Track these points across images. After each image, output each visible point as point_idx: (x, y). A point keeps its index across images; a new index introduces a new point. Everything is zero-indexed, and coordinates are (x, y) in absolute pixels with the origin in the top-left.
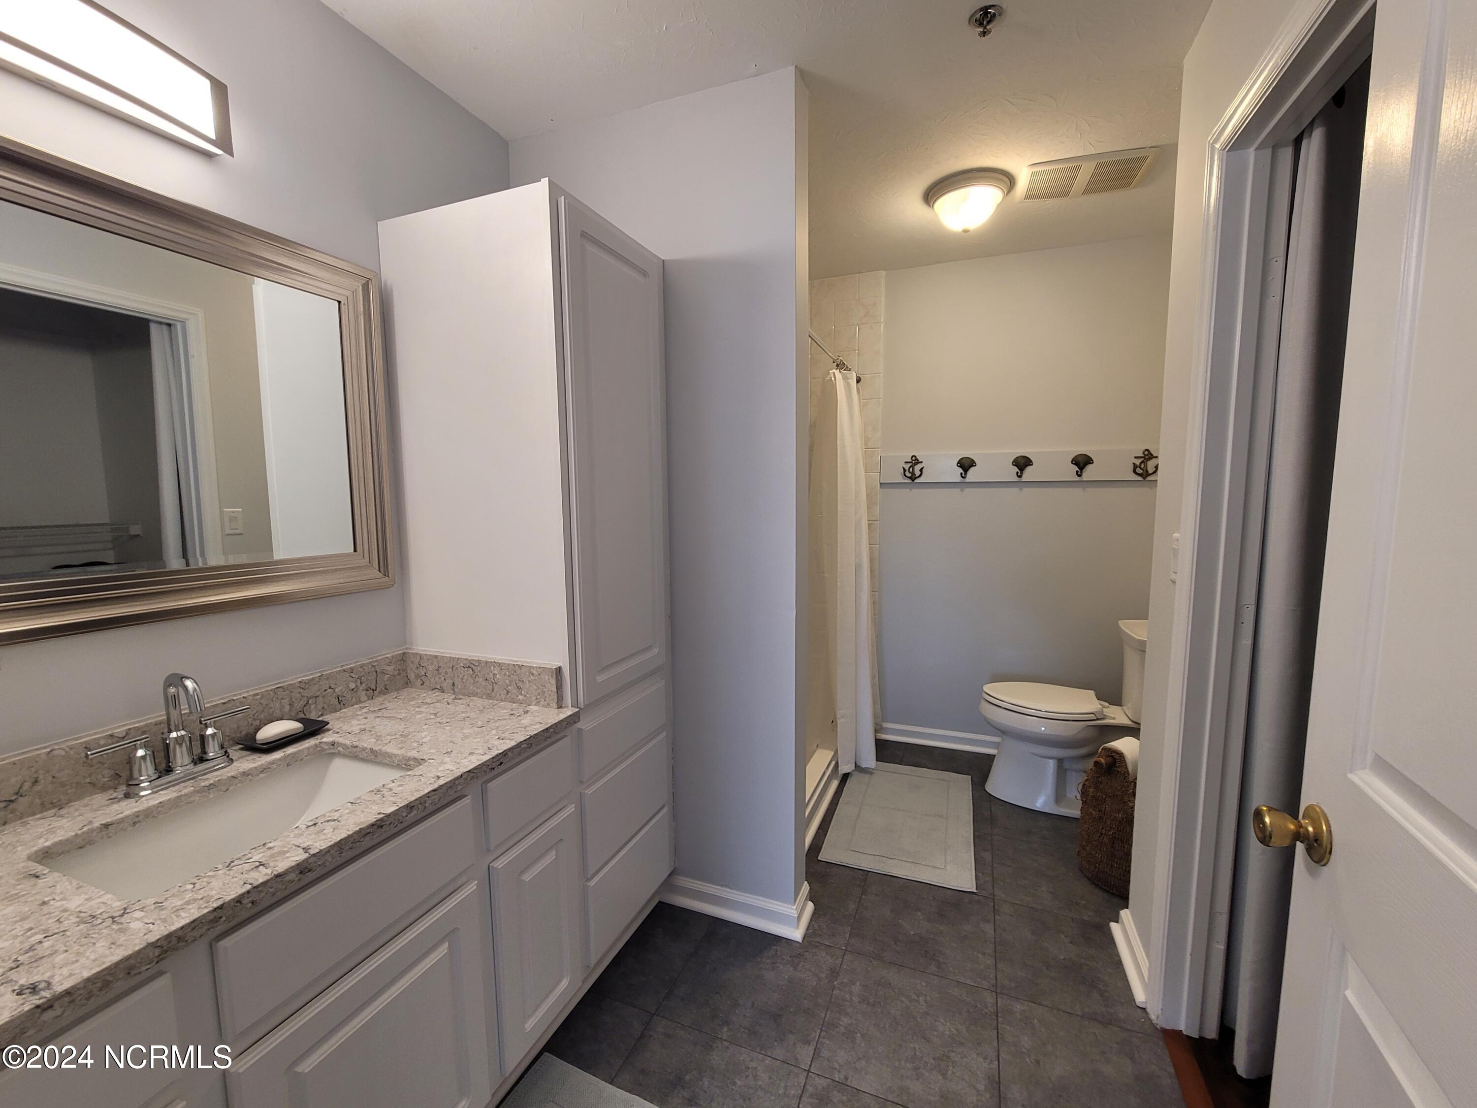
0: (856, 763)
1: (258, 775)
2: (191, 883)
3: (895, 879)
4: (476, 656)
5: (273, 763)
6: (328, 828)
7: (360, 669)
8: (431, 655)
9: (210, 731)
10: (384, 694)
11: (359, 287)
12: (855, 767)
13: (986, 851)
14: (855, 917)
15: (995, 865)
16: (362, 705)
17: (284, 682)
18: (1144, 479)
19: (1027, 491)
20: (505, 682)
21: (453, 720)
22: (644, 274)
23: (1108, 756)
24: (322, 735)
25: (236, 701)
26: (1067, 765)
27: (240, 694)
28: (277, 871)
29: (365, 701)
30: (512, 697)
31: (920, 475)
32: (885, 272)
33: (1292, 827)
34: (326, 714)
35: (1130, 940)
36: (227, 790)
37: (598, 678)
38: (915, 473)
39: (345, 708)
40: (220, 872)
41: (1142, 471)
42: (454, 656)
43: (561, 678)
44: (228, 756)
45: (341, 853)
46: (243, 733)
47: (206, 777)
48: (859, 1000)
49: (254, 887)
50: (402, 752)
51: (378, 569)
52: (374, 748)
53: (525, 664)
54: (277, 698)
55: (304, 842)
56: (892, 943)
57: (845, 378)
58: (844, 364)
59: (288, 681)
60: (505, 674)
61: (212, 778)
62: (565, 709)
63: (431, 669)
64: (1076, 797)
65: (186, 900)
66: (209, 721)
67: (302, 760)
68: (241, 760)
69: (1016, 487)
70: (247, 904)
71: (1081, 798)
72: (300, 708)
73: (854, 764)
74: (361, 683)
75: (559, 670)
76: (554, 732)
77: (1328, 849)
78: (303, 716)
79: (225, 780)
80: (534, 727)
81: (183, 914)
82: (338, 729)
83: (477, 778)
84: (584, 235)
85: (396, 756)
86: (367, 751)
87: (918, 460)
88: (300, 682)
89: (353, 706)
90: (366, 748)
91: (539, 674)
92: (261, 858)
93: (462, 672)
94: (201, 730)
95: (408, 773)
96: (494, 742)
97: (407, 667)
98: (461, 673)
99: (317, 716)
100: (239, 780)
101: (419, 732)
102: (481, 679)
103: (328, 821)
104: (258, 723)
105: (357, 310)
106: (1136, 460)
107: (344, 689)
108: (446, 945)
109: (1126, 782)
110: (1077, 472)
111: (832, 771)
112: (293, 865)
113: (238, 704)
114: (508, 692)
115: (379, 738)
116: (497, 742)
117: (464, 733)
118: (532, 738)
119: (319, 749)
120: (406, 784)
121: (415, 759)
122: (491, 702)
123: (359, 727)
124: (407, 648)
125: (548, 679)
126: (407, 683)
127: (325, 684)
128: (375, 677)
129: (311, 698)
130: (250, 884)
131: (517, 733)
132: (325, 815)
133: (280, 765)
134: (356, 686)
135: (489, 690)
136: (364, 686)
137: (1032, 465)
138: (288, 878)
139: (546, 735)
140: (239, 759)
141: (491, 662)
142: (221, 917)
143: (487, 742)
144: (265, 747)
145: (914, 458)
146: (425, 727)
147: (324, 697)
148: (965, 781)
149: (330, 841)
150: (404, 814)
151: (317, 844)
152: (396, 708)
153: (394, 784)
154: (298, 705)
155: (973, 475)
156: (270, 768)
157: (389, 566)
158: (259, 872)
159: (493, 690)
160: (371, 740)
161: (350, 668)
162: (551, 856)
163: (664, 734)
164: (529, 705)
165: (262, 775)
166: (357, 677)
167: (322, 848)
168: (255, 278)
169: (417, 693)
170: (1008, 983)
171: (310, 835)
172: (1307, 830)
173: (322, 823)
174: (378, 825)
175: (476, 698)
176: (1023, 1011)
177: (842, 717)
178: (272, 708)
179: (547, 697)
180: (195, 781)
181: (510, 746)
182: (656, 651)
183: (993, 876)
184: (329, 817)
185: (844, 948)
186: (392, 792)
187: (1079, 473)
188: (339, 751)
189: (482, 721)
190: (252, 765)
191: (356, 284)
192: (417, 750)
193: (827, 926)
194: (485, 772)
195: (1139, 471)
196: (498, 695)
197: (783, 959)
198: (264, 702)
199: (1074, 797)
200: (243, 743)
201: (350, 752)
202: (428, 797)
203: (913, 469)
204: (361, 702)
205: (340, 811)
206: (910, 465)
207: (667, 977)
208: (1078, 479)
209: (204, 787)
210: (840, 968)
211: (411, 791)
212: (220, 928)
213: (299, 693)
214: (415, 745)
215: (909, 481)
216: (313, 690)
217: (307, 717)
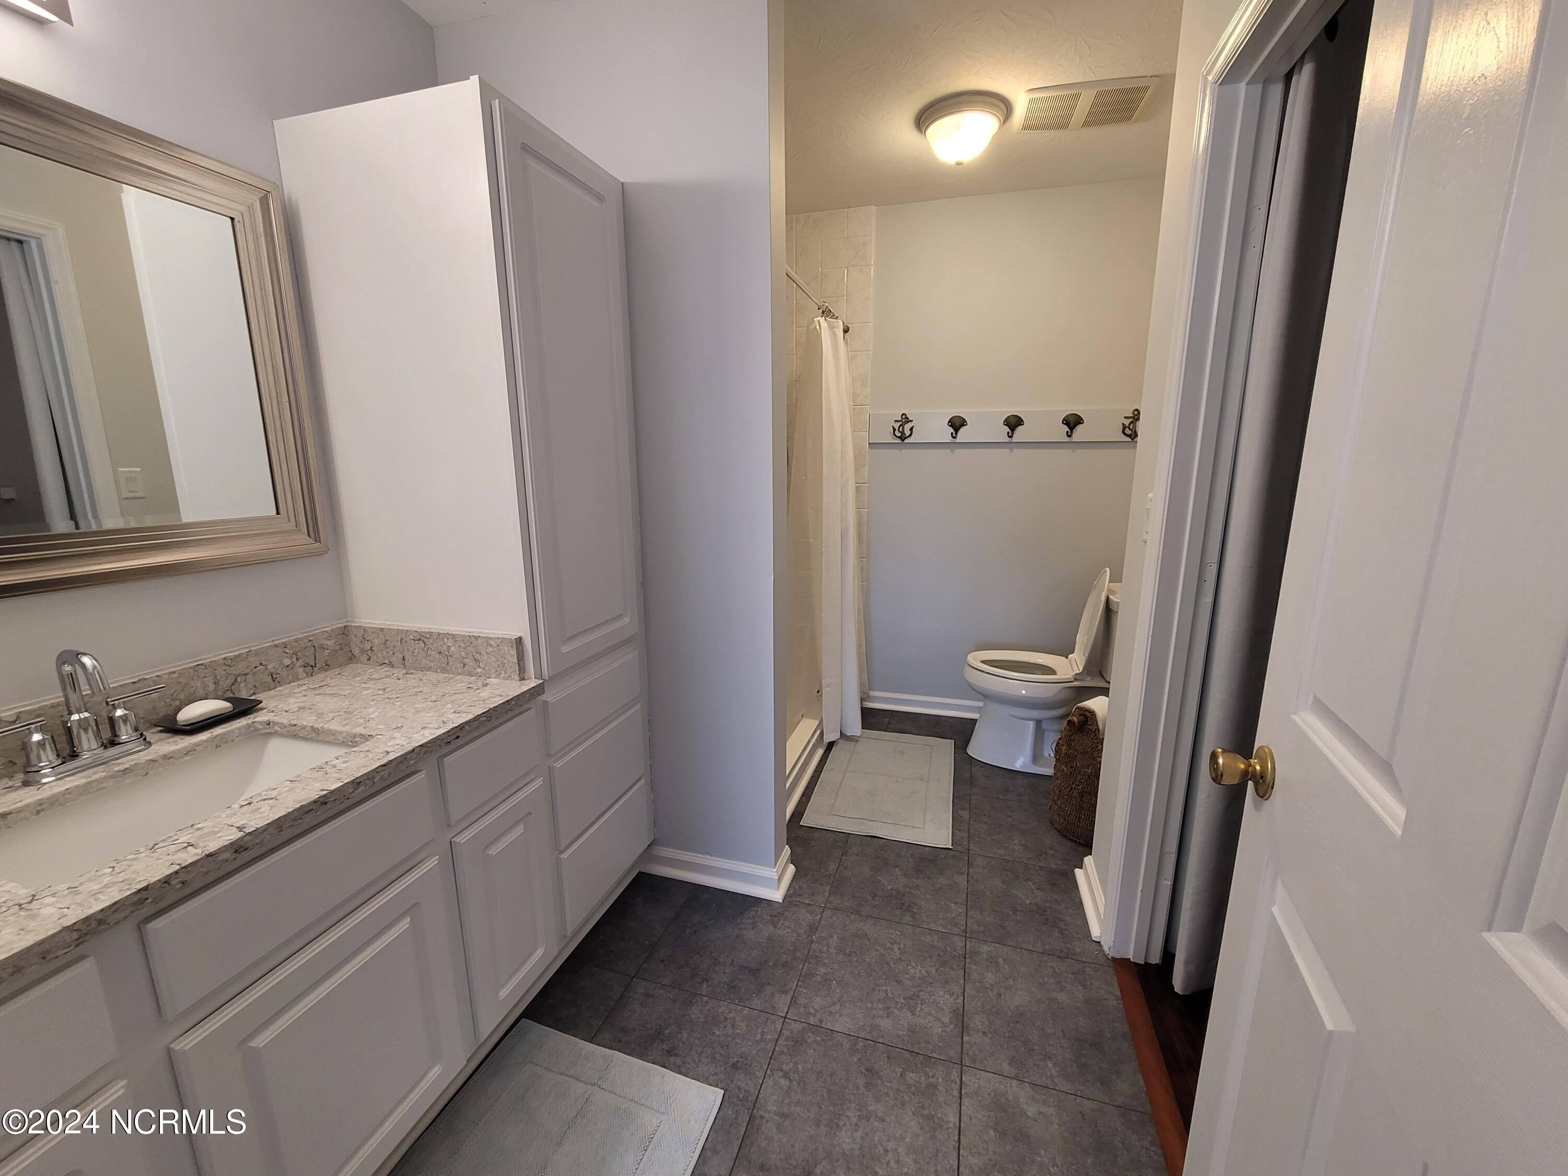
0: (841, 732)
1: (181, 757)
2: (110, 867)
3: (876, 839)
4: (426, 628)
5: (199, 744)
6: (265, 807)
7: (294, 644)
8: (376, 628)
9: (119, 713)
10: (326, 670)
11: (256, 201)
12: (841, 734)
13: (965, 809)
14: (835, 877)
15: (972, 822)
16: (300, 682)
17: (205, 659)
18: (1133, 440)
19: (1017, 451)
20: (461, 655)
21: (403, 695)
22: (600, 198)
23: (1081, 715)
24: (255, 714)
25: (148, 680)
26: (1045, 725)
27: (153, 672)
28: (208, 850)
29: (304, 678)
30: (470, 670)
31: (910, 435)
32: (876, 208)
33: (1242, 766)
34: (259, 693)
35: (1091, 884)
36: (147, 774)
37: (563, 648)
38: (905, 432)
39: (281, 686)
40: (143, 855)
41: (1130, 432)
42: (402, 629)
43: (522, 648)
44: (145, 739)
45: (281, 831)
46: (161, 714)
47: (119, 761)
48: (835, 951)
49: (183, 868)
50: (347, 728)
51: (306, 533)
52: (315, 726)
53: (481, 635)
54: (198, 676)
55: (238, 821)
56: (870, 898)
57: (831, 327)
58: (830, 311)
59: (209, 658)
60: (460, 646)
61: (127, 762)
62: (528, 681)
63: (377, 642)
64: (1049, 755)
65: (104, 884)
66: (117, 702)
67: (233, 741)
68: (160, 743)
69: (1007, 448)
70: (176, 884)
71: (1055, 756)
72: (227, 687)
73: (839, 732)
74: (297, 659)
75: (519, 641)
76: (516, 704)
77: (1271, 785)
78: (231, 695)
79: (142, 763)
80: (494, 700)
81: (103, 898)
82: (274, 707)
83: (431, 752)
84: (525, 148)
85: (341, 732)
86: (307, 729)
87: (908, 419)
88: (225, 659)
89: (290, 683)
90: (307, 726)
91: (498, 645)
92: (188, 839)
93: (412, 645)
94: (110, 712)
95: (354, 750)
96: (449, 716)
97: (350, 641)
98: (411, 647)
99: (249, 695)
100: (160, 764)
101: (365, 708)
102: (434, 652)
103: (264, 800)
104: (177, 703)
105: (256, 230)
106: (1125, 420)
107: (278, 666)
108: (408, 919)
109: (1096, 739)
110: (1067, 432)
111: (817, 739)
112: (226, 844)
113: (151, 683)
114: (465, 665)
115: (320, 715)
116: (452, 716)
117: (416, 707)
118: (491, 711)
119: (252, 729)
120: (352, 760)
121: (362, 736)
122: (446, 675)
123: (296, 705)
124: (348, 621)
125: (508, 650)
126: (352, 659)
127: (254, 661)
128: (313, 652)
129: (238, 675)
130: (178, 864)
131: (475, 706)
132: (260, 794)
133: (207, 747)
134: (292, 662)
135: (444, 663)
136: (301, 662)
137: (1023, 424)
138: (220, 858)
139: (508, 707)
140: (158, 741)
141: (444, 634)
142: (147, 899)
143: (442, 716)
144: (188, 728)
145: (904, 417)
146: (372, 703)
147: (254, 674)
148: (947, 747)
149: (267, 819)
150: (351, 790)
151: (252, 823)
152: (339, 685)
153: (337, 761)
154: (225, 684)
155: (964, 435)
156: (195, 750)
157: (320, 530)
158: (187, 852)
159: (448, 663)
160: (311, 718)
161: (283, 643)
162: (520, 830)
163: (639, 706)
164: (488, 678)
165: (186, 758)
166: (292, 652)
167: (259, 826)
168: (124, 185)
169: (362, 669)
170: (976, 927)
171: (244, 814)
172: (1255, 769)
173: (257, 802)
174: (322, 802)
175: (429, 673)
176: (989, 951)
177: (827, 686)
178: (193, 687)
179: (508, 669)
180: (107, 766)
181: (467, 719)
182: (626, 620)
183: (969, 833)
184: (266, 795)
185: (823, 905)
186: (336, 769)
187: (1069, 434)
188: (275, 730)
189: (436, 696)
190: (173, 748)
191: (253, 197)
192: (363, 726)
193: (808, 886)
194: (440, 746)
195: (1128, 431)
196: (454, 669)
197: (763, 919)
198: (183, 681)
199: (1048, 755)
200: (162, 725)
201: (288, 731)
202: (377, 772)
203: (903, 428)
204: (299, 679)
205: (277, 790)
206: (899, 424)
207: (647, 943)
208: (1068, 439)
209: (120, 771)
210: (819, 923)
211: (357, 767)
212: (146, 910)
213: (225, 670)
214: (362, 721)
215: (899, 441)
216: (240, 667)
217: (237, 695)
